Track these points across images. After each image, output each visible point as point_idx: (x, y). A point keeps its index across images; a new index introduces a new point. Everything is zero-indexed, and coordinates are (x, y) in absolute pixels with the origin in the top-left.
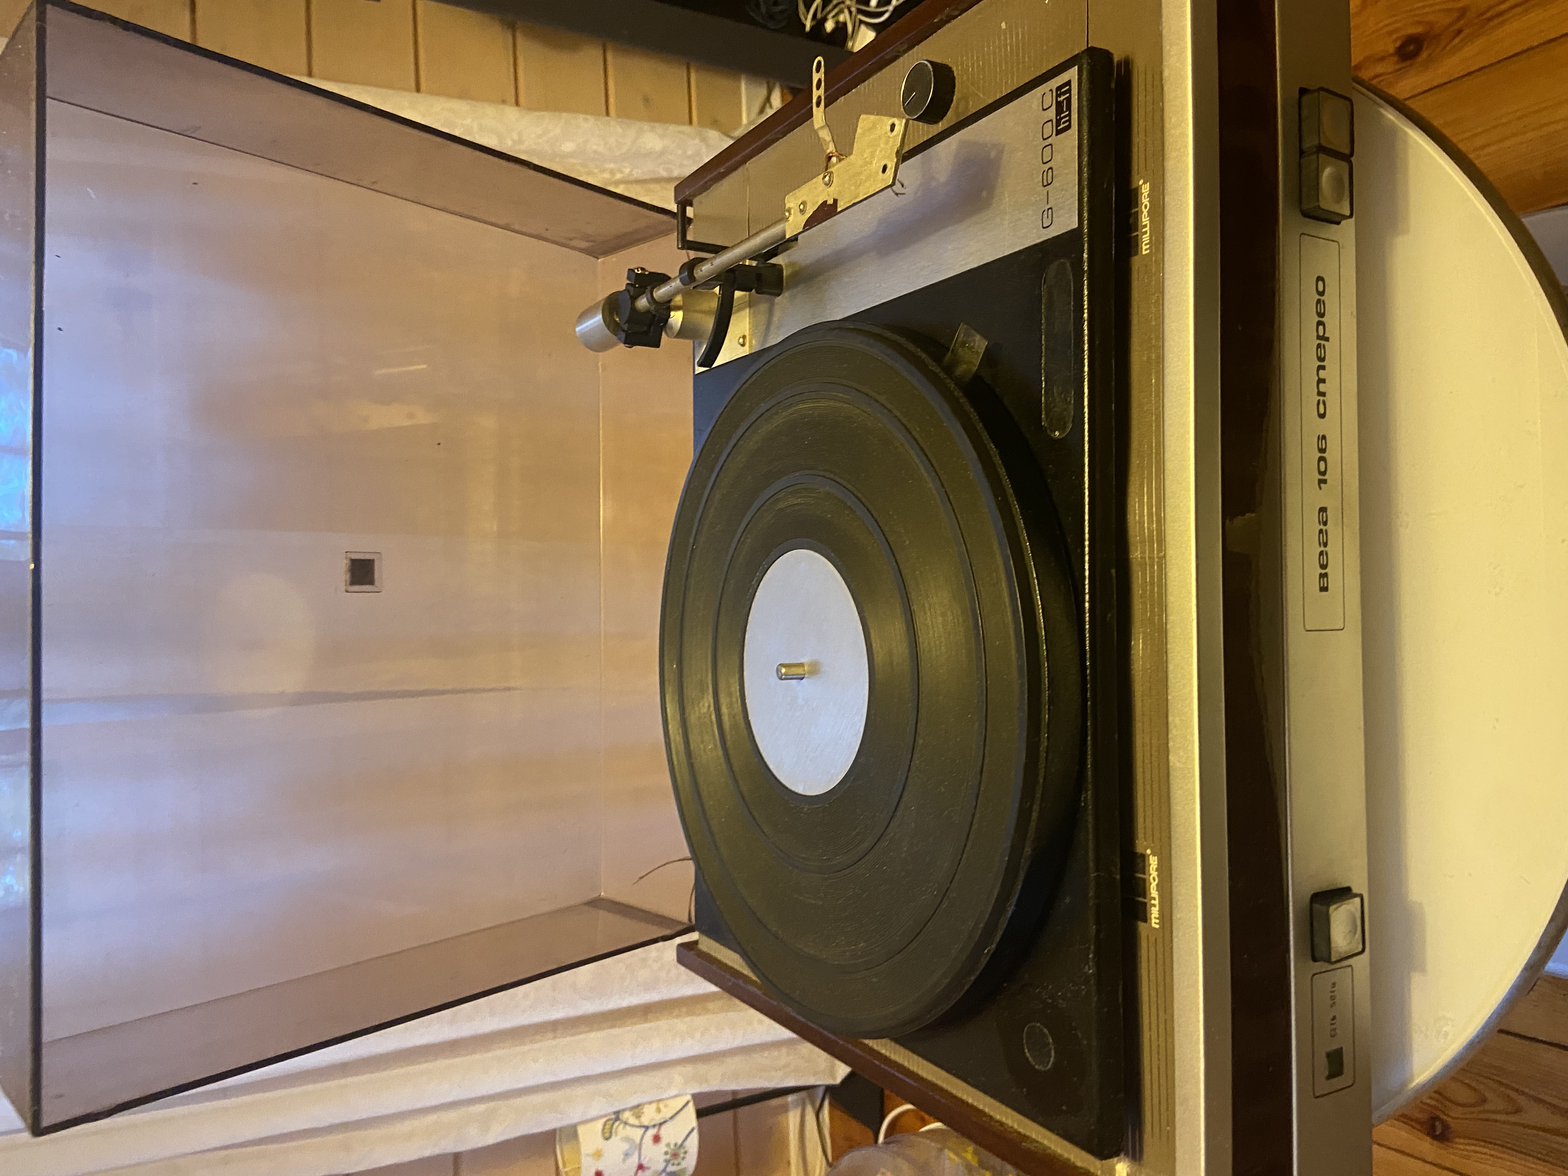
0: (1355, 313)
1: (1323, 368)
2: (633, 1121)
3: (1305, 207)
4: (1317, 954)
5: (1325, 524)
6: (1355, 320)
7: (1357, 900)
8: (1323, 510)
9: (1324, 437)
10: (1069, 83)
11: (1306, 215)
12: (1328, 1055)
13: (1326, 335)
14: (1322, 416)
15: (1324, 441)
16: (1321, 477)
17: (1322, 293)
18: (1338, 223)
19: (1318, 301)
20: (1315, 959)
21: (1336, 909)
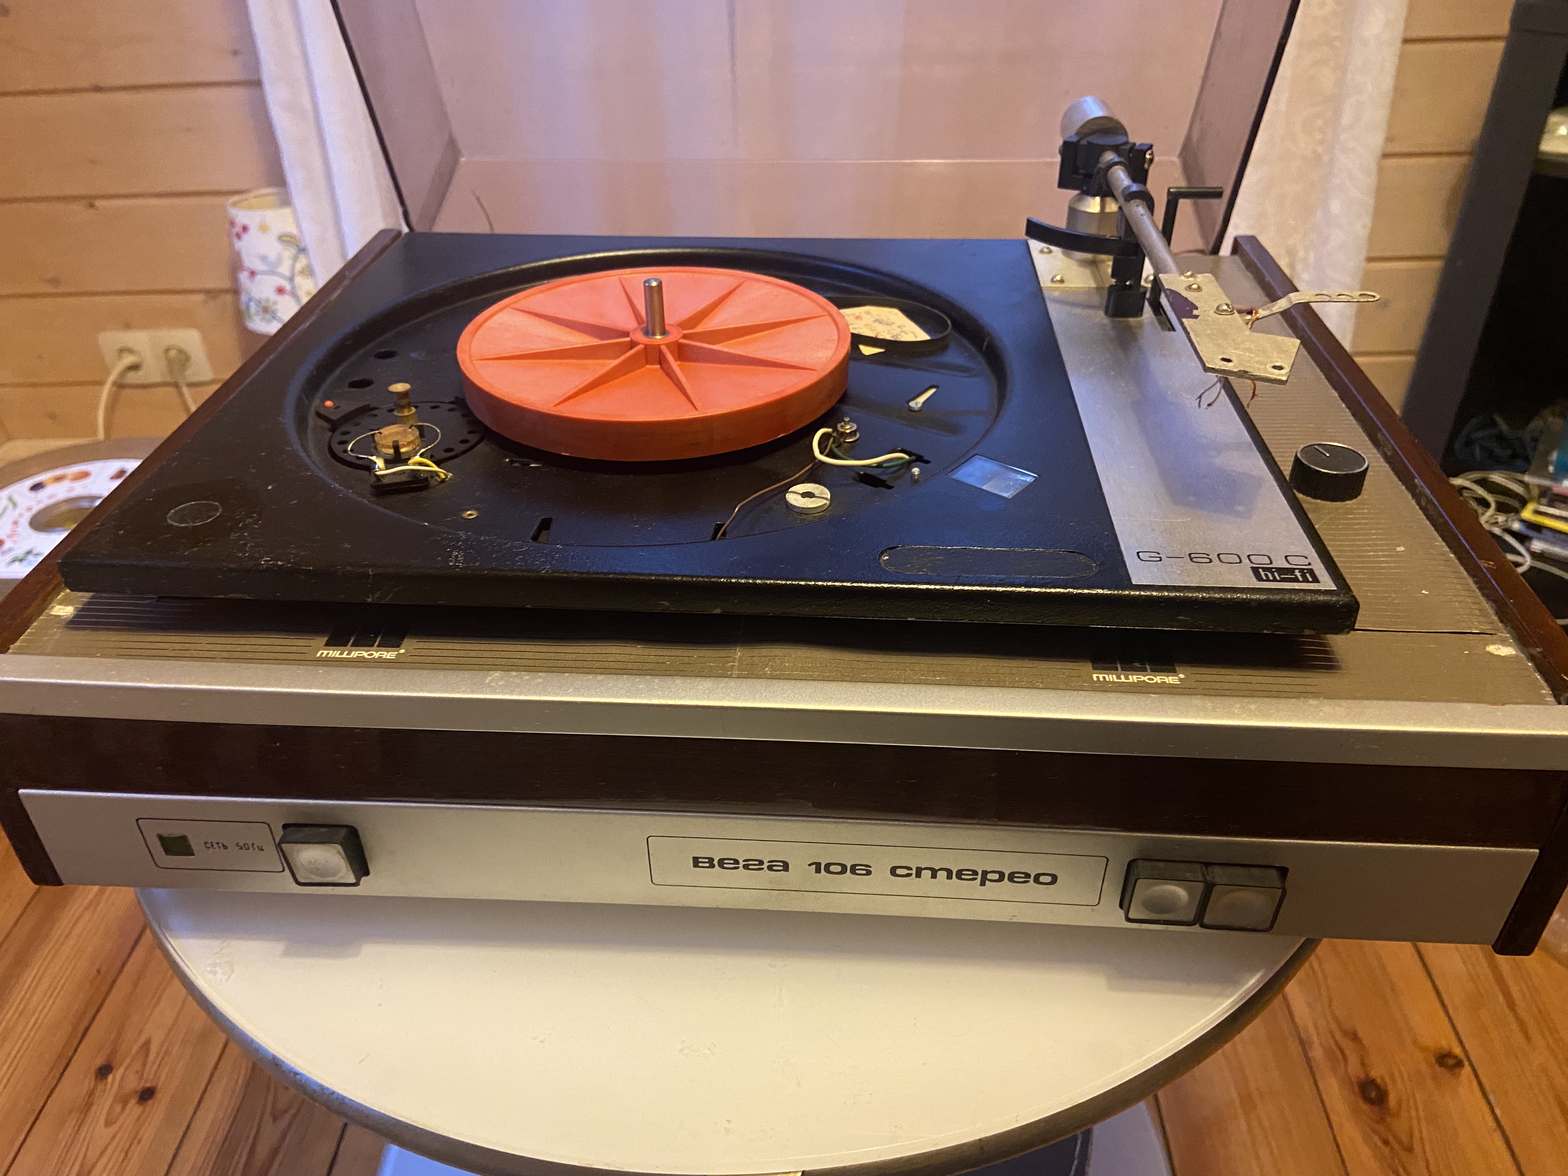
0: (1014, 920)
1: (949, 877)
2: (299, 266)
3: (1141, 864)
4: (289, 829)
5: (770, 868)
6: (1007, 920)
7: (352, 880)
8: (786, 867)
9: (869, 873)
10: (1316, 580)
11: (1130, 865)
12: (184, 838)
13: (987, 882)
14: (893, 871)
15: (864, 872)
16: (823, 867)
17: (1037, 880)
18: (1121, 906)
19: (1028, 875)
20: (285, 827)
21: (339, 853)
